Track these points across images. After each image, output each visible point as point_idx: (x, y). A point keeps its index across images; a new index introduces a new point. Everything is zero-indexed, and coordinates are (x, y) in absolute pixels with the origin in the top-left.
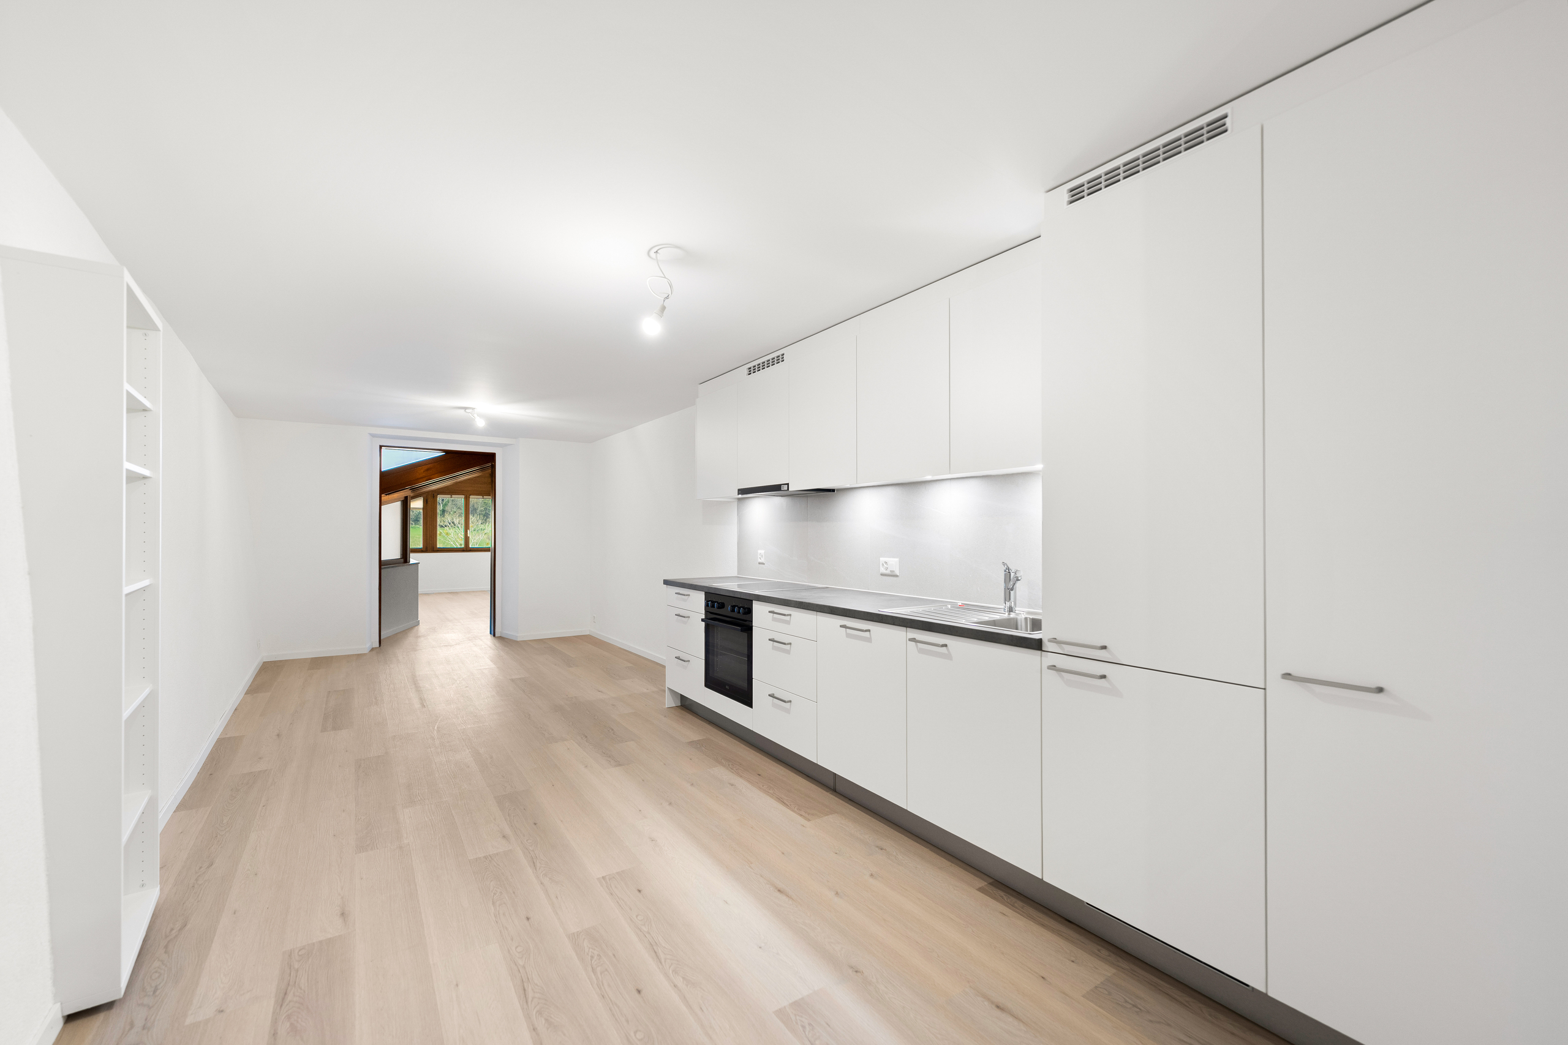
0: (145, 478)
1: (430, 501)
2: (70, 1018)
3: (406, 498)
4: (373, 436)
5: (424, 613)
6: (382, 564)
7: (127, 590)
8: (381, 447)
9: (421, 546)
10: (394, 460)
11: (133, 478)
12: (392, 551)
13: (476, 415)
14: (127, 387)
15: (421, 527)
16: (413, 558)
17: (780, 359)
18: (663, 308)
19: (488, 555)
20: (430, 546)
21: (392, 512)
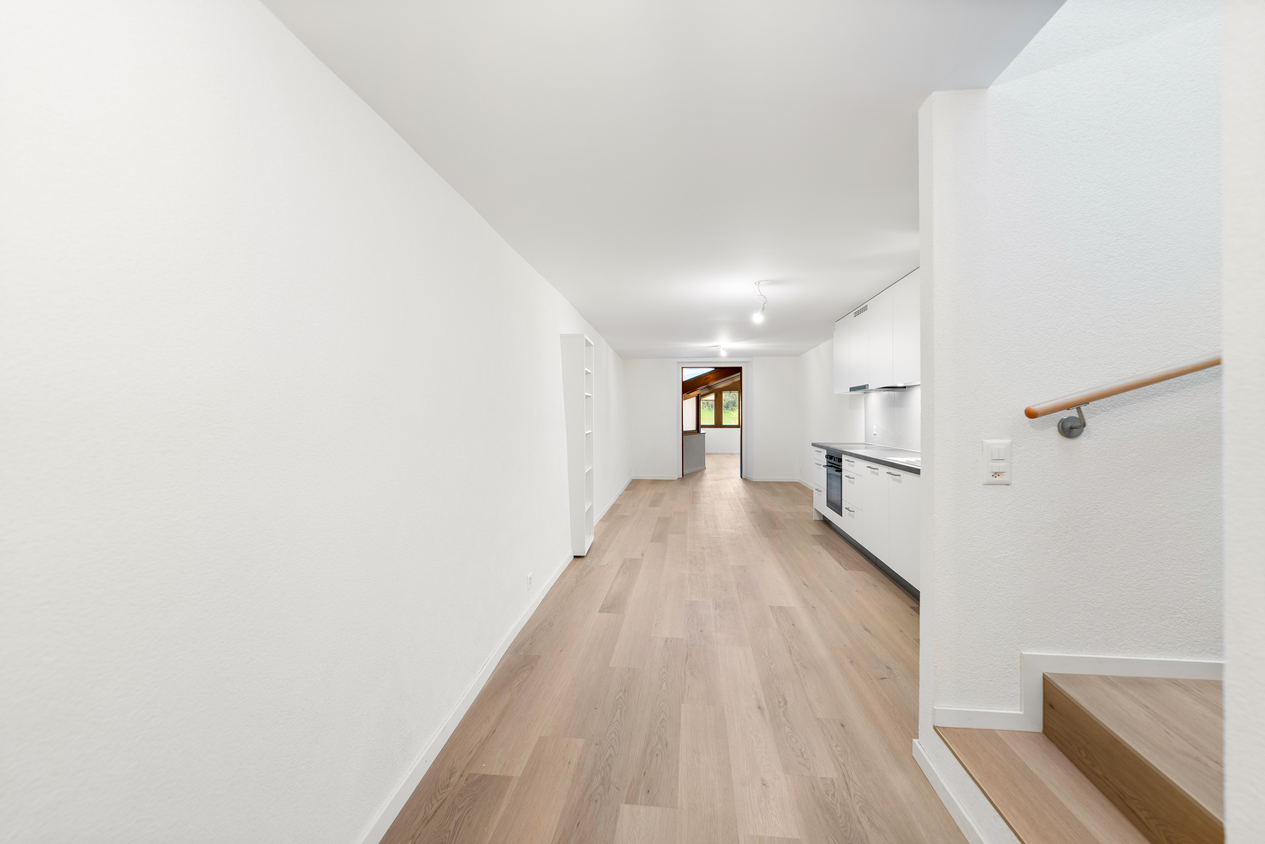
0: (590, 396)
1: (718, 394)
2: (575, 557)
3: (698, 395)
4: (679, 363)
5: (709, 462)
6: (684, 433)
7: (586, 433)
8: (682, 368)
9: (713, 423)
10: (690, 374)
11: (587, 397)
12: (690, 425)
13: (721, 350)
14: (586, 369)
15: (714, 410)
16: (702, 431)
17: (865, 309)
18: (764, 308)
19: (739, 429)
20: (718, 424)
21: (690, 404)
